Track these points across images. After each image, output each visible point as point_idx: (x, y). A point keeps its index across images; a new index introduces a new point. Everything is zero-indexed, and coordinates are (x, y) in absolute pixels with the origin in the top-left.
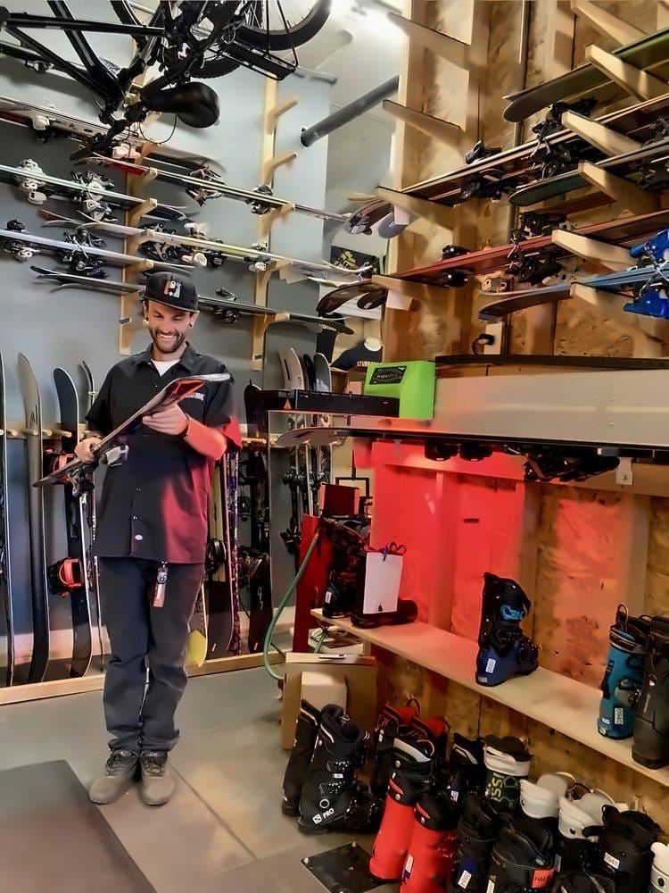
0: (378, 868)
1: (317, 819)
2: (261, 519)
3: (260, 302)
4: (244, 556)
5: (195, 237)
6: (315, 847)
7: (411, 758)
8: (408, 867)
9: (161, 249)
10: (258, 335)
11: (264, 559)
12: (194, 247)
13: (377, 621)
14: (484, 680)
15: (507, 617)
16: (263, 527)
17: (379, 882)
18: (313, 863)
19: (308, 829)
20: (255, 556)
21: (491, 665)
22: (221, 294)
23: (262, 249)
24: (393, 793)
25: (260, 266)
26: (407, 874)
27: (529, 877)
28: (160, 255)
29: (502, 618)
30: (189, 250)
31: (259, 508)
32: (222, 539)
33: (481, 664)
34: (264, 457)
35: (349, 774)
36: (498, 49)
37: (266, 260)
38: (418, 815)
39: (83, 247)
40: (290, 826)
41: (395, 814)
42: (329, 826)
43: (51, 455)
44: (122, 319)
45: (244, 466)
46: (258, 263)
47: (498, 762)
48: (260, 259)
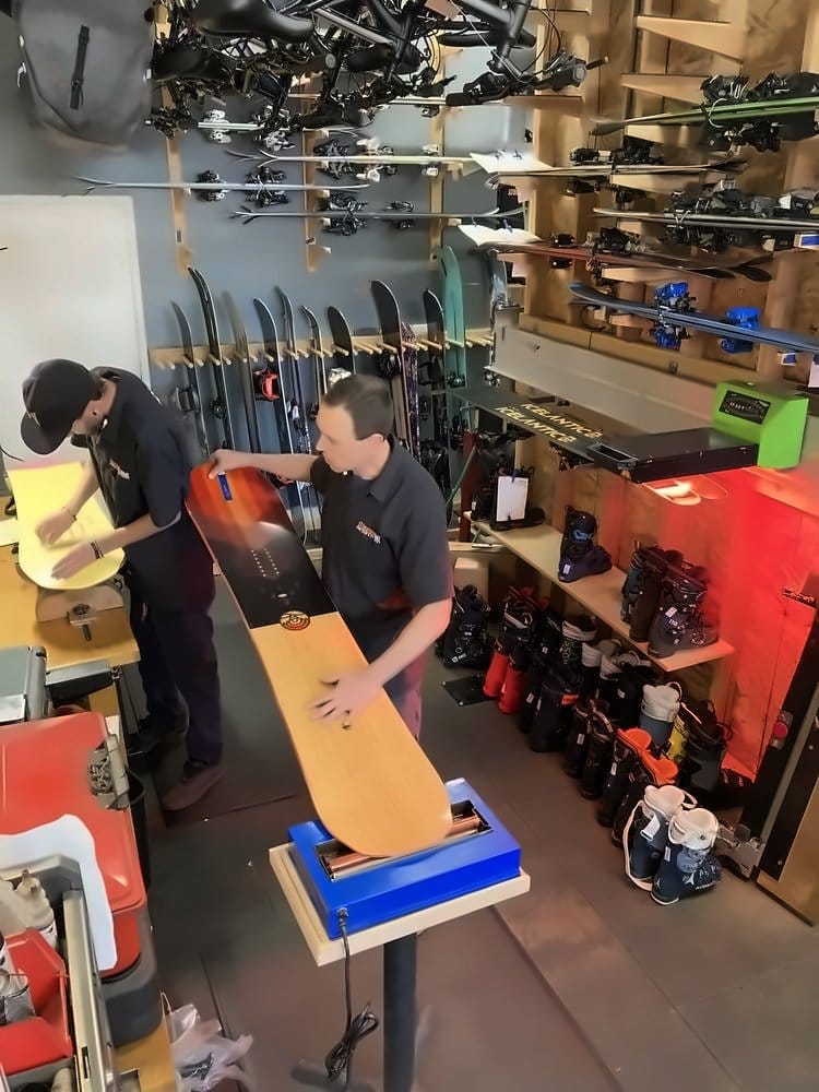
0: (488, 690)
1: (455, 659)
2: (441, 417)
3: (436, 209)
4: (427, 450)
5: (368, 155)
6: (451, 676)
7: (514, 626)
8: (503, 691)
9: (337, 168)
10: (435, 235)
11: (443, 453)
12: (366, 165)
13: (509, 526)
14: (562, 578)
15: (578, 537)
16: (443, 425)
17: (487, 698)
18: (449, 687)
19: (450, 665)
20: (436, 450)
21: (567, 569)
22: (395, 207)
23: (432, 154)
24: (497, 647)
25: (432, 172)
26: (502, 695)
27: (560, 699)
28: (336, 173)
29: (575, 538)
30: (362, 168)
31: (439, 406)
32: (405, 437)
33: (561, 567)
34: (440, 362)
35: (476, 633)
36: (617, 19)
37: (439, 165)
38: (509, 661)
39: (267, 186)
40: (438, 663)
41: (497, 661)
42: (461, 664)
43: (259, 376)
44: (307, 239)
45: (425, 369)
46: (429, 169)
47: (570, 631)
48: (431, 165)
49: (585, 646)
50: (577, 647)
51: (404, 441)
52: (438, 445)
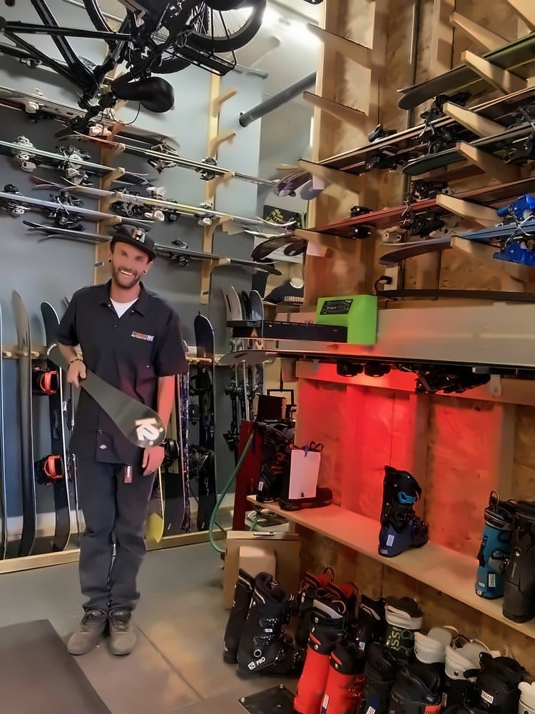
0: (301, 705)
1: (252, 666)
2: (208, 423)
3: (207, 250)
4: (194, 452)
5: (155, 198)
6: (249, 689)
7: (327, 616)
8: (325, 704)
9: (128, 208)
10: (205, 276)
11: (210, 455)
12: (154, 206)
13: (300, 504)
14: (385, 552)
15: (403, 501)
16: (209, 429)
18: (249, 702)
19: (244, 674)
20: (203, 453)
21: (390, 540)
22: (175, 243)
23: (208, 208)
24: (313, 644)
25: (207, 221)
26: (324, 710)
27: (421, 711)
28: (127, 211)
29: (400, 503)
30: (151, 208)
31: (206, 414)
32: (175, 438)
33: (383, 539)
34: (210, 373)
35: (277, 629)
36: (394, 53)
37: (211, 217)
38: (333, 662)
39: (65, 206)
40: (229, 672)
41: (314, 661)
42: (261, 672)
43: (39, 372)
44: (96, 263)
45: (194, 381)
46: (205, 219)
47: (397, 618)
48: (207, 216)
49: (418, 636)
50: (408, 640)
51: (174, 441)
52: (204, 449)
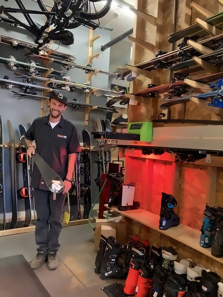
0: (127, 291)
1: (106, 274)
2: (88, 174)
3: (88, 103)
4: (82, 187)
5: (66, 81)
6: (106, 284)
7: (138, 254)
8: (137, 290)
9: (55, 85)
10: (87, 114)
11: (89, 188)
12: (66, 84)
14: (162, 228)
15: (170, 207)
16: (88, 177)
17: (127, 295)
18: (106, 290)
19: (103, 278)
20: (86, 187)
21: (164, 223)
22: (74, 100)
23: (88, 85)
24: (132, 266)
25: (87, 91)
26: (136, 293)
27: (177, 294)
28: (54, 87)
29: (168, 208)
30: (64, 85)
31: (87, 171)
32: (75, 181)
33: (161, 223)
34: (89, 154)
35: (117, 259)
37: (89, 89)
38: (140, 273)
39: (29, 84)
40: (97, 277)
41: (132, 273)
42: (110, 277)
44: (42, 108)
45: (82, 157)
46: (87, 90)
47: (167, 255)
48: (87, 88)
49: (175, 263)
50: (171, 264)
51: (74, 182)
52: (86, 185)
